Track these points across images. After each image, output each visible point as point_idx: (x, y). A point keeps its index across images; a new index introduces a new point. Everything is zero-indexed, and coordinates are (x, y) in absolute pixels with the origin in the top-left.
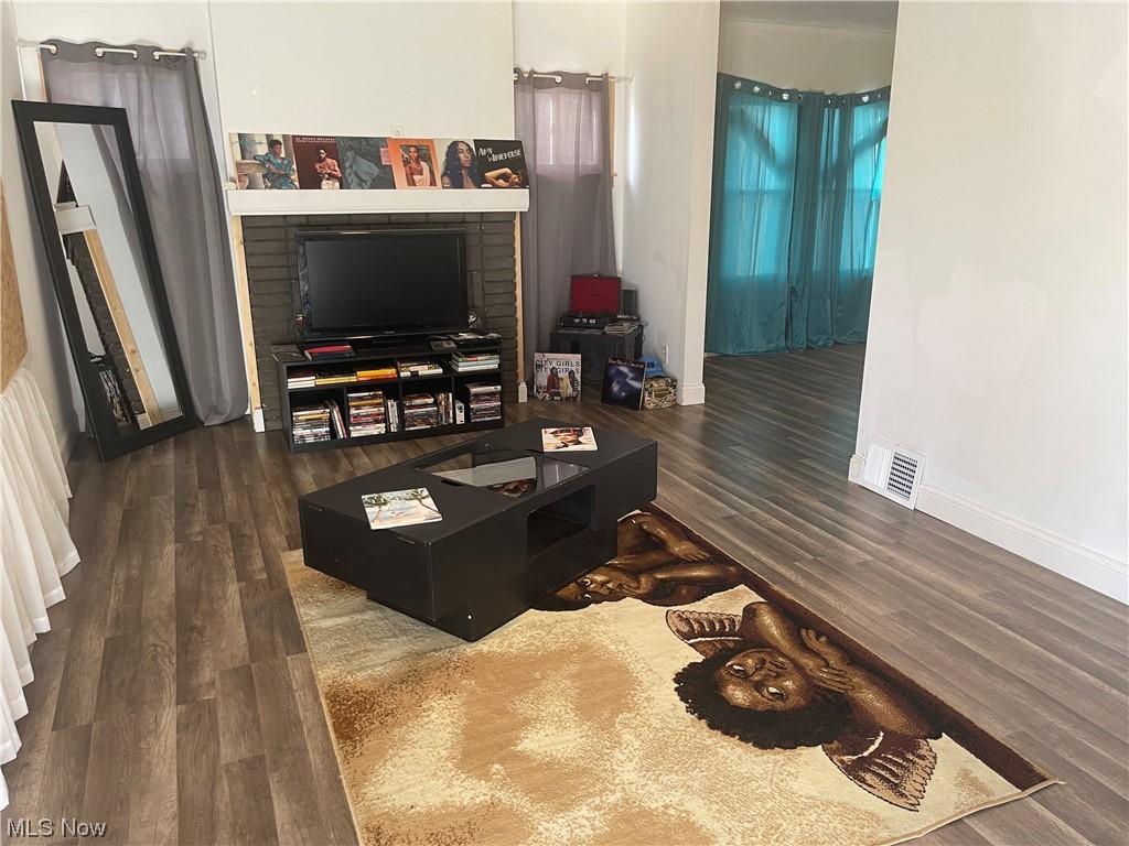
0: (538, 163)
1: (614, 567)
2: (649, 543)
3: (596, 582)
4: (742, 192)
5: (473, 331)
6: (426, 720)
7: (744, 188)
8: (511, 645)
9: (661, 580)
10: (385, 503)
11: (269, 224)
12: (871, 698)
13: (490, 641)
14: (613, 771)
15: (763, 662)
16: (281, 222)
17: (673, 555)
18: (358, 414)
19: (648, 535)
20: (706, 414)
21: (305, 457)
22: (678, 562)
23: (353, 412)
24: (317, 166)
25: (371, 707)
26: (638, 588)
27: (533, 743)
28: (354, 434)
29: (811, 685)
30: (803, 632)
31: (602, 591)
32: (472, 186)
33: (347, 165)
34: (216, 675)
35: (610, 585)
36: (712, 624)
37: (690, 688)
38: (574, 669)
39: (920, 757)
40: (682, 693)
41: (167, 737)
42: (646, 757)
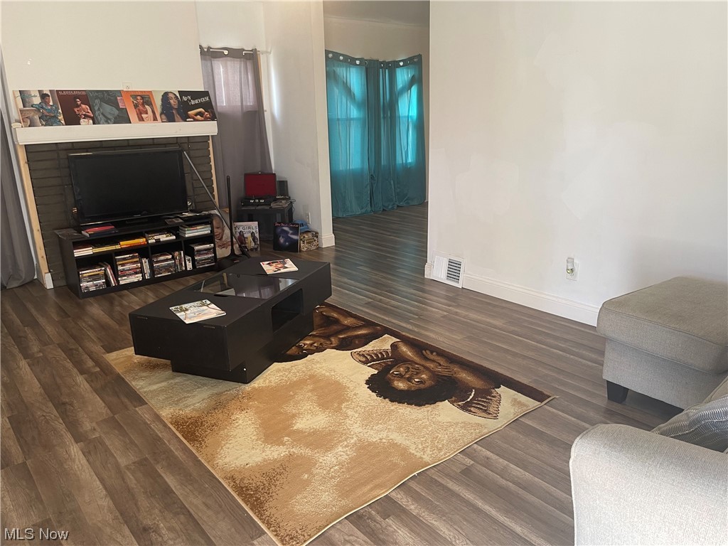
0: (218, 104)
1: (314, 336)
2: (329, 321)
3: (307, 344)
4: (338, 119)
5: (192, 211)
6: (237, 424)
7: (339, 117)
8: (270, 382)
9: (342, 338)
10: (187, 310)
11: (46, 149)
12: (464, 376)
13: (258, 382)
14: (349, 429)
15: (408, 368)
16: (54, 148)
17: (344, 325)
18: (124, 269)
19: (328, 317)
20: (337, 251)
21: (91, 300)
22: (348, 328)
23: (120, 268)
24: (76, 110)
25: (202, 423)
26: (331, 344)
27: (301, 424)
28: (121, 283)
29: (434, 375)
30: (424, 352)
31: (311, 348)
32: (181, 120)
33: (96, 108)
34: (94, 424)
35: (315, 345)
36: (376, 355)
37: (375, 386)
38: (310, 387)
39: (493, 397)
40: (372, 389)
41: (79, 459)
42: (363, 420)
